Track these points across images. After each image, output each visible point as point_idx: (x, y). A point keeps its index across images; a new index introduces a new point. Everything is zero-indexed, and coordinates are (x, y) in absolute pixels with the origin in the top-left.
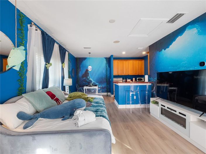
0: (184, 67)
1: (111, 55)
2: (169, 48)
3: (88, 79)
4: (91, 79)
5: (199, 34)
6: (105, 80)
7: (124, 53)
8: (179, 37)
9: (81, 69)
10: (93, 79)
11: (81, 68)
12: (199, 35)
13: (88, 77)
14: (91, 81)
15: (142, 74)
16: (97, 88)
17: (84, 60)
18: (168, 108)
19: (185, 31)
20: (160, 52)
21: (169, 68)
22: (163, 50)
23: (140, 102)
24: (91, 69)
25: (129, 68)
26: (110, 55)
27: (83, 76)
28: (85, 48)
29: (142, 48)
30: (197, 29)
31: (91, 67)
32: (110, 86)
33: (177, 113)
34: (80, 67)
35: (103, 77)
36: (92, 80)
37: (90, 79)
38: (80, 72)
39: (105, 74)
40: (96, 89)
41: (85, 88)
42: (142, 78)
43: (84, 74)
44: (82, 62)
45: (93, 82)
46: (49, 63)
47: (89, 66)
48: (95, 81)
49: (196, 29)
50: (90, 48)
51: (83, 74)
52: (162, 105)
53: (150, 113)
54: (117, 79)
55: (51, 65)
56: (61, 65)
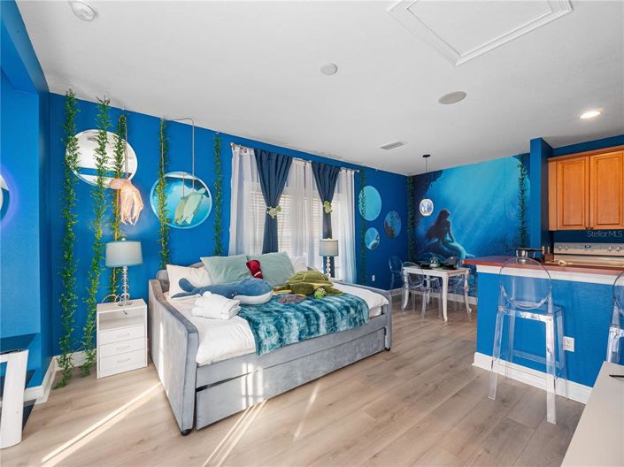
3: (446, 243)
10: (464, 246)
14: (457, 253)
17: (434, 180)
24: (429, 209)
27: (429, 235)
28: (386, 148)
36: (461, 248)
37: (453, 244)
40: (440, 279)
43: (433, 226)
44: (427, 187)
46: (274, 207)
55: (278, 209)
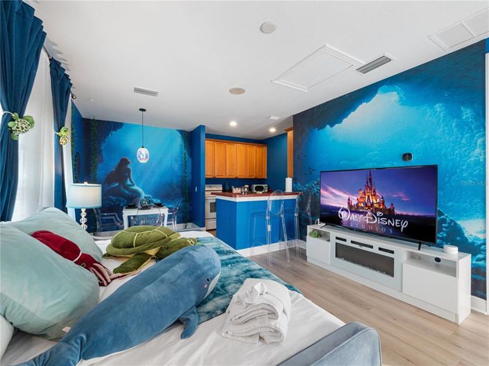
0: (374, 162)
1: (200, 126)
2: (341, 123)
3: (127, 187)
4: (135, 187)
5: (401, 104)
6: (178, 190)
7: (233, 124)
8: (364, 104)
9: (102, 156)
10: (143, 189)
11: (104, 154)
12: (402, 107)
13: (129, 183)
14: (137, 194)
15: (263, 177)
16: (164, 211)
17: (115, 129)
18: (352, 242)
19: (377, 95)
20: (321, 130)
21: (341, 163)
22: (328, 126)
23: (285, 236)
24: (147, 157)
25: (237, 160)
26: (198, 125)
28: (137, 90)
29: (277, 118)
30: (398, 94)
31: (148, 152)
32: (191, 205)
33: (375, 250)
34: (100, 151)
35: (175, 181)
36: (140, 190)
37: (133, 188)
38: (100, 165)
39: (179, 173)
41: (127, 213)
42: (264, 186)
43: (112, 172)
45: (143, 195)
46: (21, 116)
47: (141, 149)
48: (150, 193)
49: (396, 93)
50: (154, 94)
51: (109, 171)
52: (337, 238)
53: (306, 259)
54: (210, 187)
55: (32, 123)
56: (53, 132)
